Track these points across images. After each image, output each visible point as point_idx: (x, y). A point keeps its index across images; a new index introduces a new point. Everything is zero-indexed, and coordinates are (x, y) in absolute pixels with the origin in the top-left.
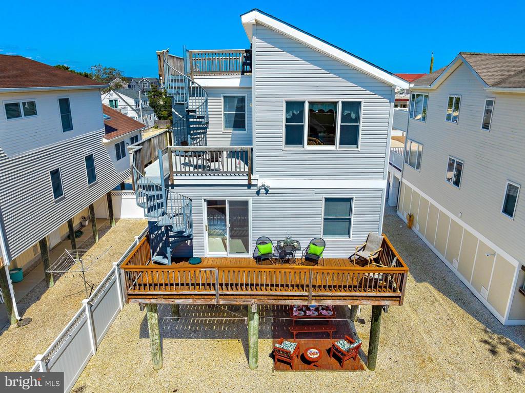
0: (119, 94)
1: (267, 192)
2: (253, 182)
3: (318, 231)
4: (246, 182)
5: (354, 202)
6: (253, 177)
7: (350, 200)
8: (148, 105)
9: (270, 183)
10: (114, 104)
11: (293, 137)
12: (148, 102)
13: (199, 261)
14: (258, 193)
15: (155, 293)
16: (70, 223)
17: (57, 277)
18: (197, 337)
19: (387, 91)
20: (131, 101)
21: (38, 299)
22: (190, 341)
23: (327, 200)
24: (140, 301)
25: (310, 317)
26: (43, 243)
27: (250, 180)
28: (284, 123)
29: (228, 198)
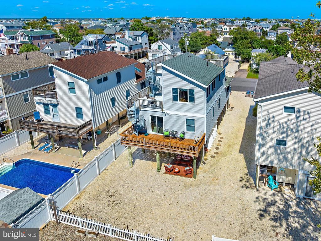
0: (163, 42)
1: (168, 115)
2: (163, 111)
3: (184, 129)
4: (161, 111)
5: (195, 121)
6: (163, 110)
7: (194, 120)
8: (178, 47)
9: (169, 112)
10: (160, 48)
11: (175, 99)
12: (178, 45)
13: (148, 134)
14: (165, 115)
15: (128, 143)
16: (118, 115)
17: (111, 135)
18: (147, 160)
19: (201, 87)
20: (169, 46)
21: (104, 141)
22: (144, 161)
23: (187, 119)
24: (125, 145)
25: (182, 158)
26: (107, 122)
27: (162, 111)
28: (172, 94)
29: (156, 116)
